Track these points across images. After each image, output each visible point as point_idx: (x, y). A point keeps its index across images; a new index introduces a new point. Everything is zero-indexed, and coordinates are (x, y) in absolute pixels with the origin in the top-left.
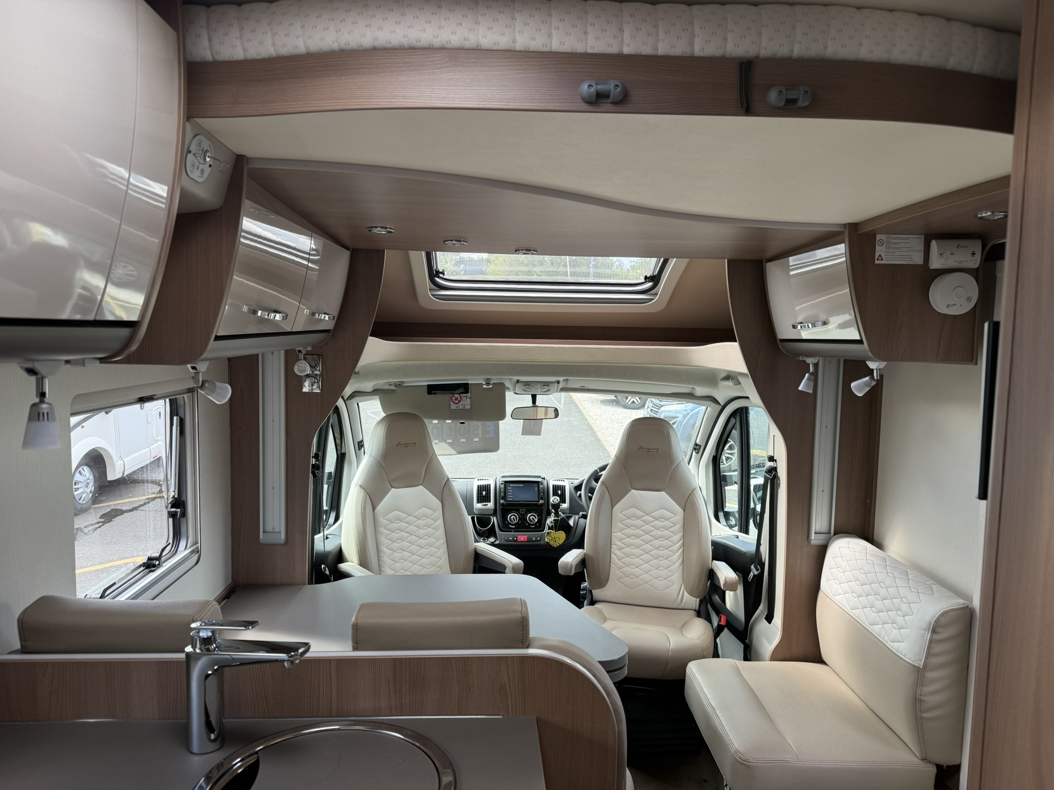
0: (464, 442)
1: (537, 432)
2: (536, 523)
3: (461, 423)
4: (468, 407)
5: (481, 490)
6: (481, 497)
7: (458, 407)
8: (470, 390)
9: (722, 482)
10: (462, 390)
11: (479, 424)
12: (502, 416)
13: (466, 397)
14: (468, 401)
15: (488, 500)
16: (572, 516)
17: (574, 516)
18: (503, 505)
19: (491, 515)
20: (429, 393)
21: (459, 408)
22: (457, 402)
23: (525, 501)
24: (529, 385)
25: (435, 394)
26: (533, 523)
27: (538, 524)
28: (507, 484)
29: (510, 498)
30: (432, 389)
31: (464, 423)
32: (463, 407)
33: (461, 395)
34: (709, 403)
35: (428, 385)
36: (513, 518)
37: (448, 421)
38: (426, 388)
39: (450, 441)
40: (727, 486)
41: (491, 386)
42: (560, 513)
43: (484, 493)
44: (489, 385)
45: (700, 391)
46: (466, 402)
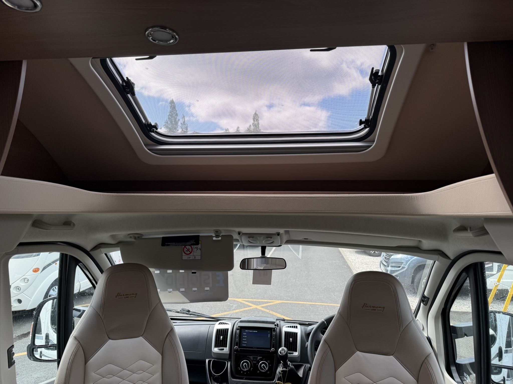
0: (196, 291)
1: (268, 282)
2: (267, 371)
3: (193, 273)
4: (198, 258)
5: (219, 334)
6: (219, 340)
7: (190, 257)
8: (200, 242)
9: (453, 334)
10: (192, 242)
11: (210, 273)
12: (231, 266)
13: (197, 248)
14: (199, 251)
15: (224, 344)
16: (302, 365)
17: (305, 365)
18: (236, 350)
19: (226, 360)
20: (163, 244)
21: (190, 259)
22: (189, 253)
23: (258, 348)
24: (253, 237)
25: (168, 245)
26: (264, 371)
27: (268, 372)
28: (243, 330)
29: (244, 344)
30: (166, 241)
31: (195, 273)
32: (194, 258)
33: (192, 246)
34: (436, 257)
35: (163, 238)
36: (245, 365)
37: (181, 271)
38: (161, 240)
39: (183, 290)
40: (457, 338)
41: (220, 238)
42: (289, 363)
43: (221, 337)
44: (219, 237)
45: (427, 244)
46: (196, 253)
